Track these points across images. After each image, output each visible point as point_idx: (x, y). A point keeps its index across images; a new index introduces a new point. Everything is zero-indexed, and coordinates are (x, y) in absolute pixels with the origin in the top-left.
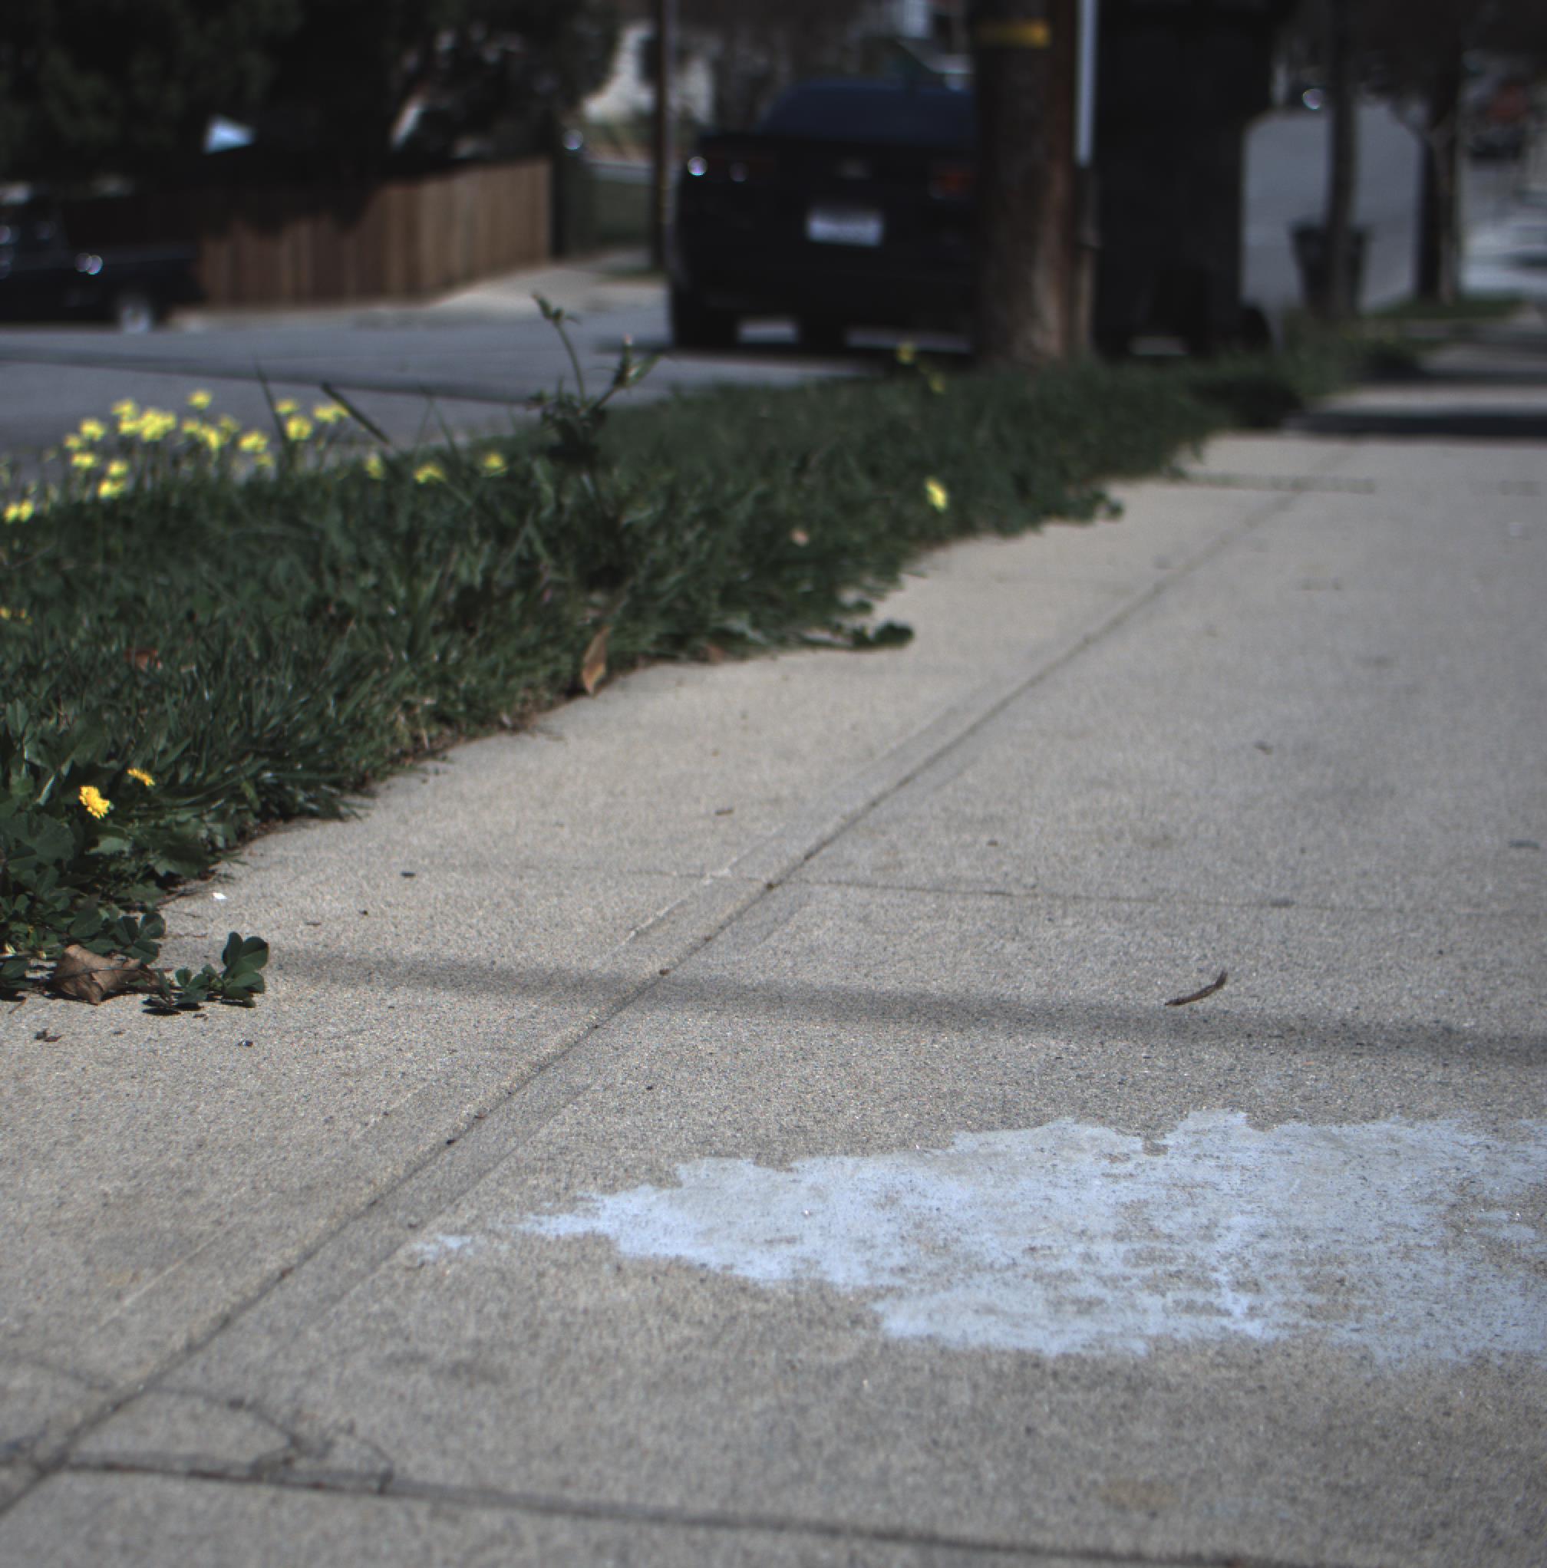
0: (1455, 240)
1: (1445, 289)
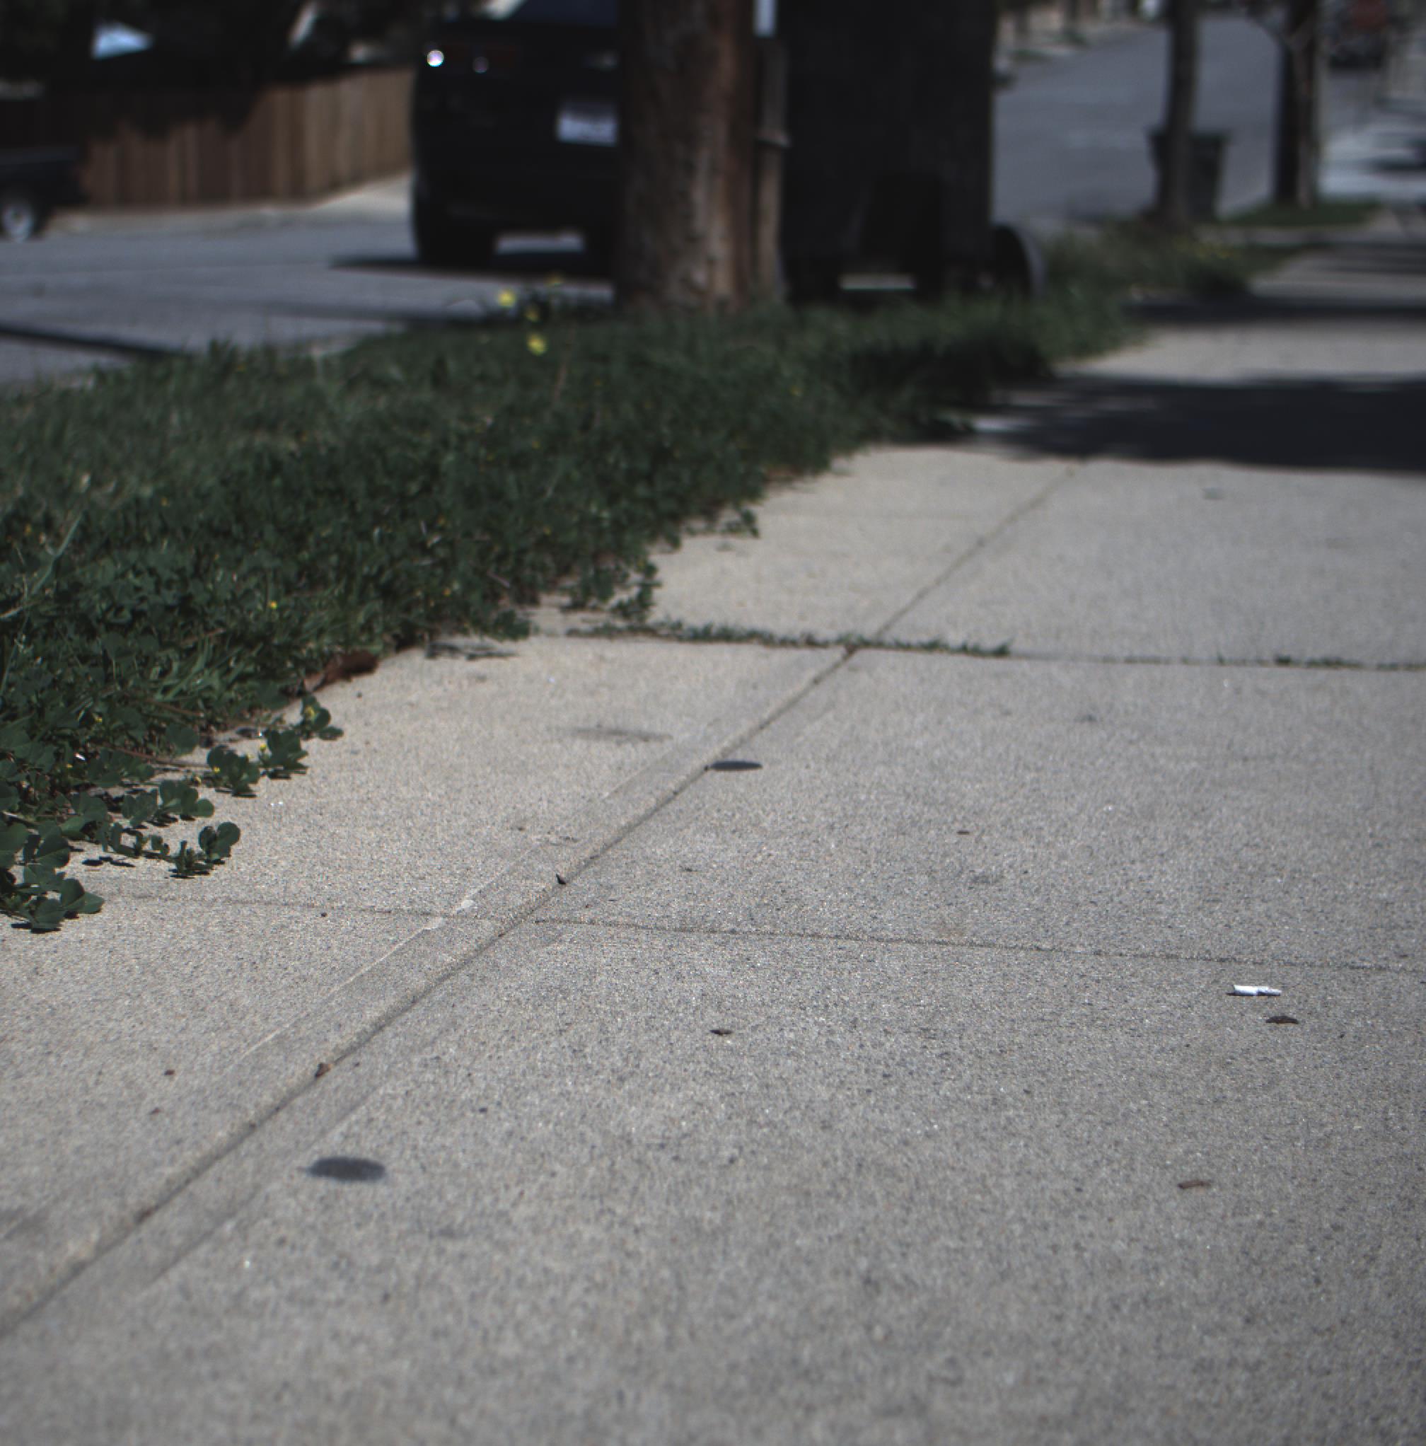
0: (1315, 146)
1: (1302, 195)
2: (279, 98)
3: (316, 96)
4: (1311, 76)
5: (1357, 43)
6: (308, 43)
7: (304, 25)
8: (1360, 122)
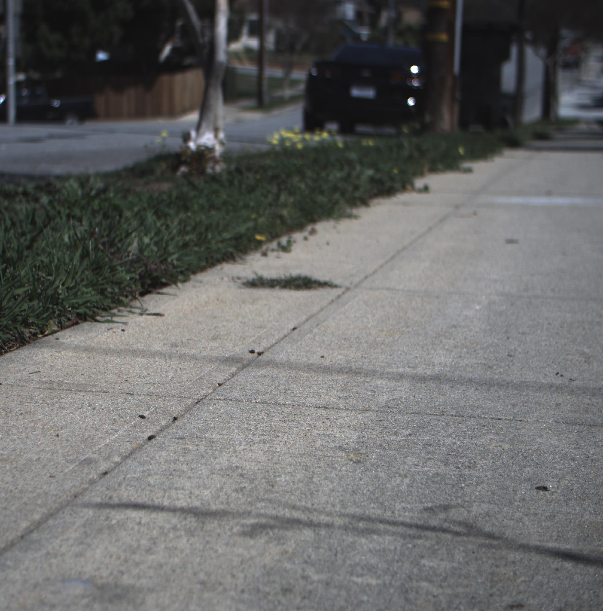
1: (552, 116)
2: (165, 79)
3: (179, 78)
4: (555, 73)
5: (569, 58)
6: (168, 58)
7: (167, 50)
8: (571, 89)
